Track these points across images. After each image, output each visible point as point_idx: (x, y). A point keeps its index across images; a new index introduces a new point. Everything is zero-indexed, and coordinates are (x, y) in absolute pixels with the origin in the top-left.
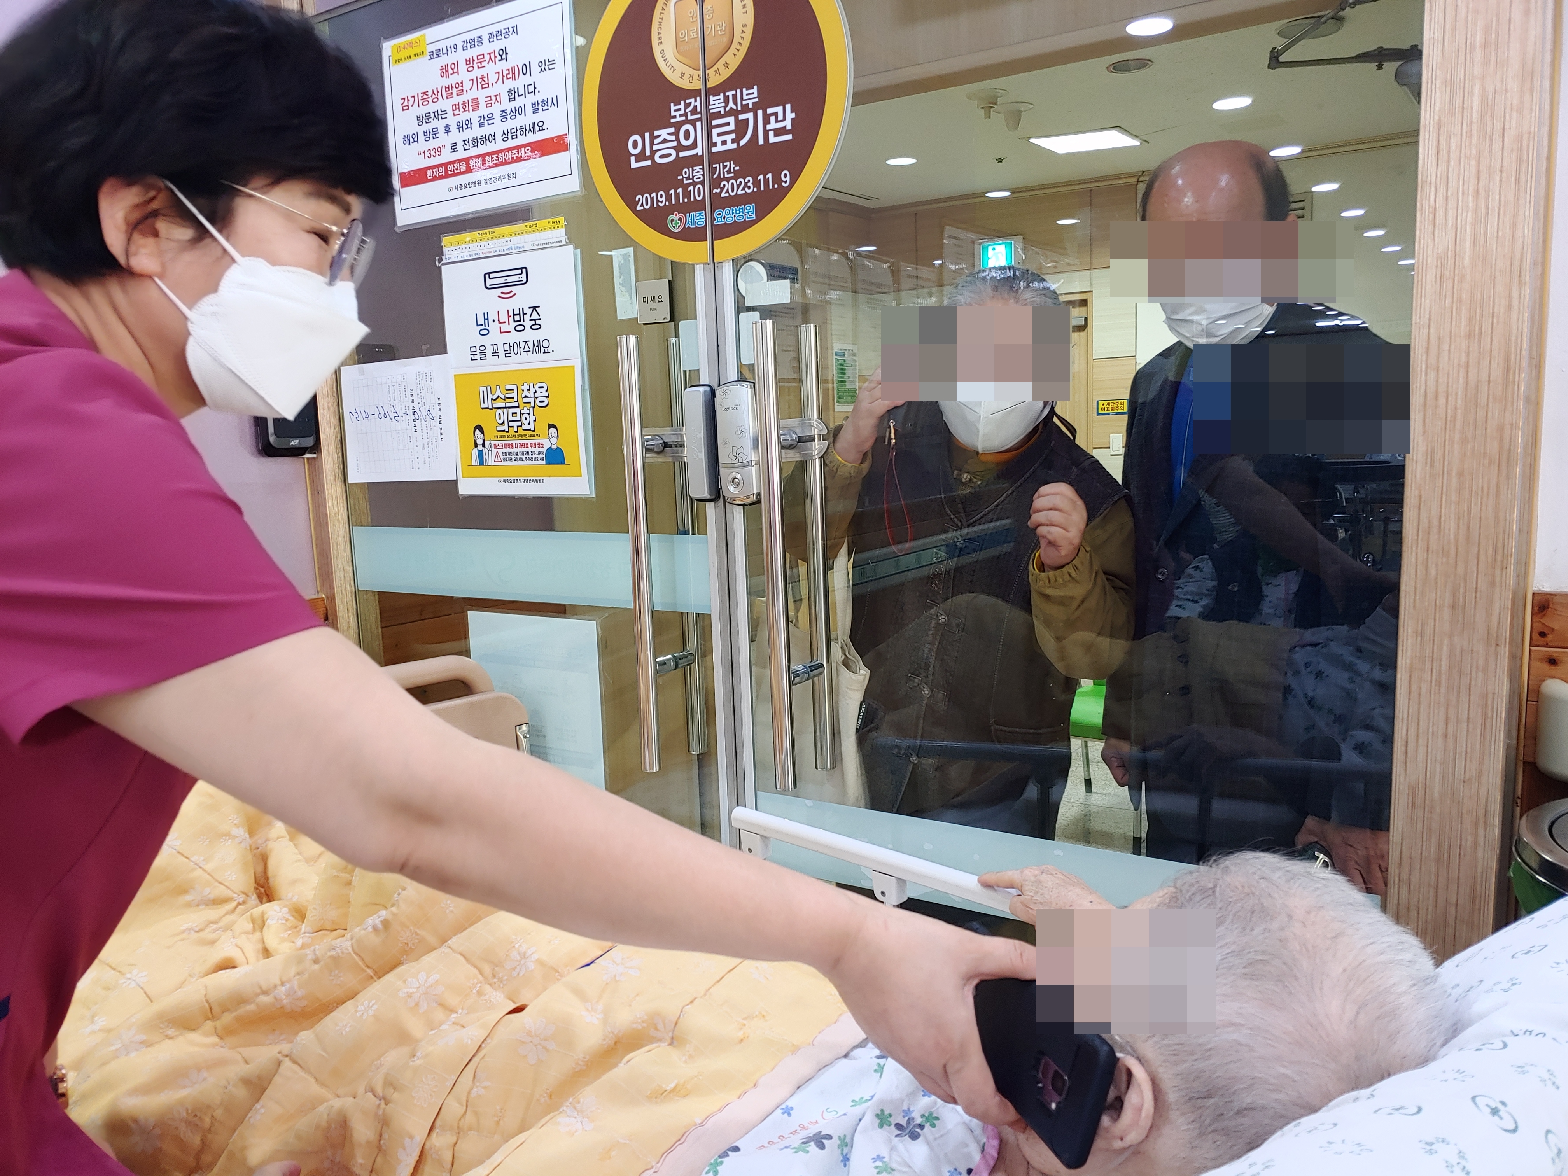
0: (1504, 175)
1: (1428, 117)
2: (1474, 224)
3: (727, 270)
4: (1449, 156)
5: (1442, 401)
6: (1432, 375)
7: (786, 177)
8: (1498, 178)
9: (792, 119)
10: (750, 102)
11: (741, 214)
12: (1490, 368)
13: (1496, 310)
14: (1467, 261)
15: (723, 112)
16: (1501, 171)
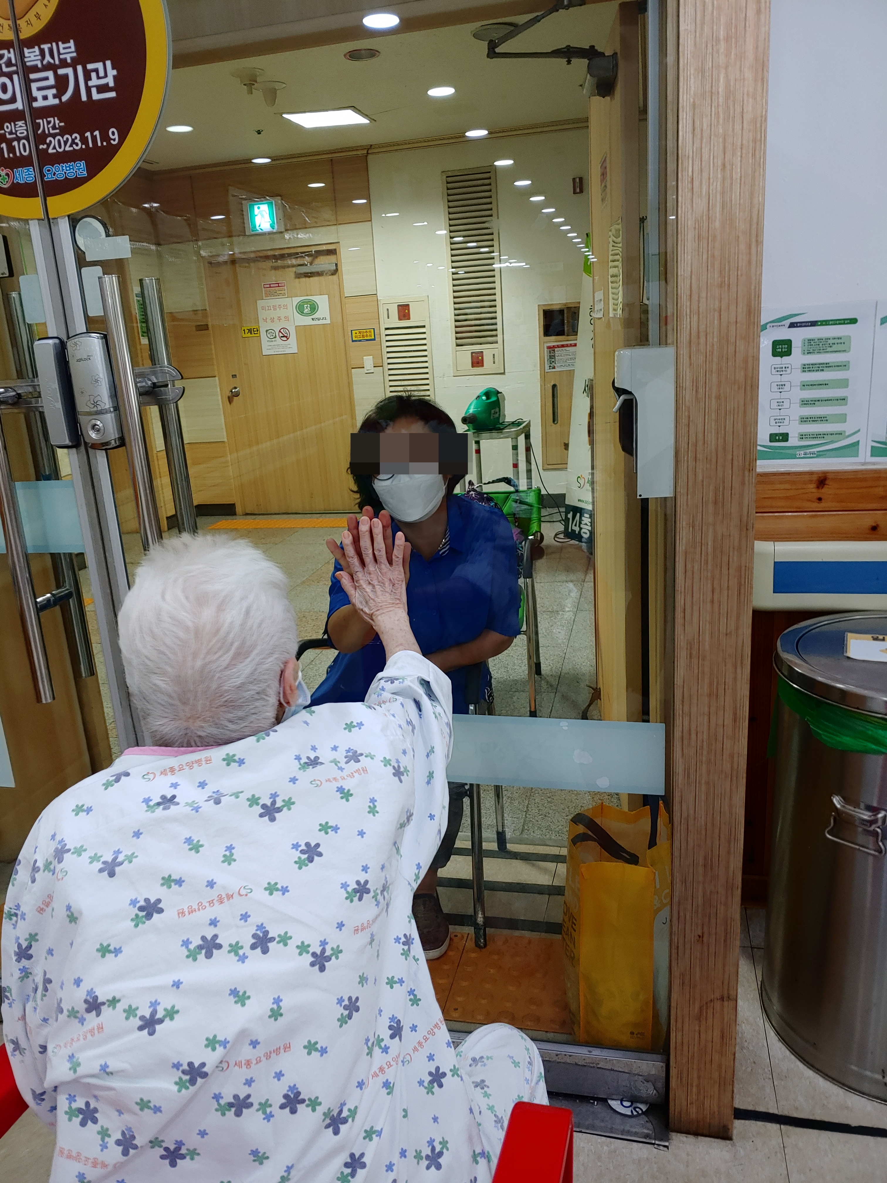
0: (744, 151)
1: (685, 99)
2: (723, 193)
3: (64, 226)
4: (702, 134)
5: (702, 340)
6: (695, 318)
7: (114, 135)
8: (739, 154)
9: (114, 77)
10: (68, 58)
11: (72, 170)
12: (737, 312)
13: (740, 265)
14: (717, 224)
15: (40, 66)
16: (741, 148)
